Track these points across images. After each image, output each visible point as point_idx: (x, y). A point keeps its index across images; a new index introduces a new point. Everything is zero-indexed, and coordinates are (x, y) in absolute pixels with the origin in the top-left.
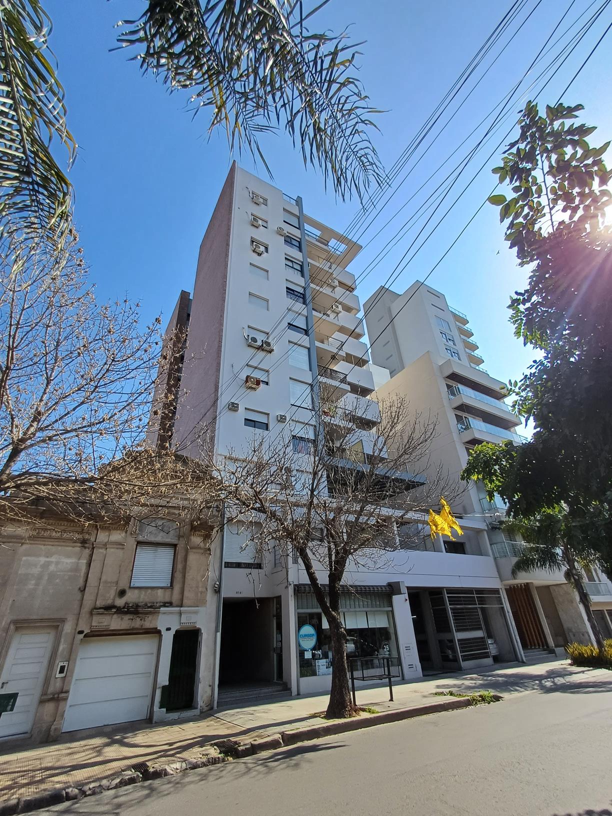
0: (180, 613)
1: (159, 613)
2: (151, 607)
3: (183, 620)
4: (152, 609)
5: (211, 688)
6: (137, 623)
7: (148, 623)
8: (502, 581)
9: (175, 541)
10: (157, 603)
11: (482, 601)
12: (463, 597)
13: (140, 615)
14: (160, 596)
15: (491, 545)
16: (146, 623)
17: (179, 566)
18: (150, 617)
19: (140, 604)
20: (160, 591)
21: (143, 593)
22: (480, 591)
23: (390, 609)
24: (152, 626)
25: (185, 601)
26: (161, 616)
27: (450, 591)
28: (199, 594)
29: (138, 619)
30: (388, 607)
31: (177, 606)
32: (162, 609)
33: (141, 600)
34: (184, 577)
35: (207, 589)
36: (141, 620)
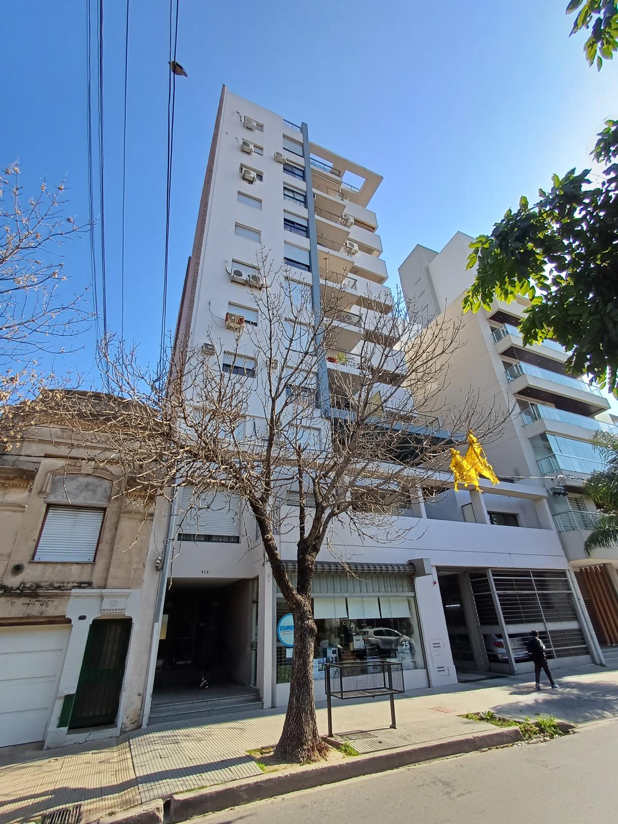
0: (102, 597)
1: (69, 596)
2: (59, 588)
3: (106, 605)
4: (60, 590)
5: (140, 698)
6: (36, 609)
7: (53, 609)
8: (569, 561)
9: (103, 504)
10: (68, 583)
11: (542, 585)
12: (516, 580)
13: (41, 599)
14: (76, 574)
15: (553, 516)
16: (48, 609)
17: (107, 535)
18: (56, 601)
19: (42, 584)
20: (75, 567)
21: (50, 569)
22: (539, 573)
23: (412, 594)
24: (58, 613)
25: (110, 581)
26: (71, 600)
27: (497, 572)
28: (133, 572)
29: (38, 604)
30: (409, 591)
31: (99, 587)
32: (73, 591)
33: (46, 579)
34: (112, 550)
35: (144, 565)
36: (42, 605)
